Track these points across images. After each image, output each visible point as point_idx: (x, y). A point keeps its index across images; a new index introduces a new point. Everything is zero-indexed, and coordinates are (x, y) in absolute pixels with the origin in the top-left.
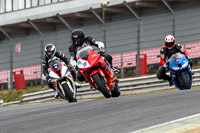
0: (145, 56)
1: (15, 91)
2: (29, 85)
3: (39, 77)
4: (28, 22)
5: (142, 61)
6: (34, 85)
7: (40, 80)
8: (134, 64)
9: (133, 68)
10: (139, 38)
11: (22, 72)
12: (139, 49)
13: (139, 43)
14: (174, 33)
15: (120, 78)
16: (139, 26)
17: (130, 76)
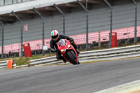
0: (116, 33)
1: (24, 58)
2: (33, 54)
3: (41, 48)
4: (34, 9)
5: (113, 38)
6: (37, 54)
7: (42, 50)
8: (108, 39)
9: (107, 42)
10: (111, 21)
11: (29, 44)
12: (111, 29)
13: (111, 25)
14: (136, 18)
15: (98, 49)
16: (111, 12)
17: (105, 48)
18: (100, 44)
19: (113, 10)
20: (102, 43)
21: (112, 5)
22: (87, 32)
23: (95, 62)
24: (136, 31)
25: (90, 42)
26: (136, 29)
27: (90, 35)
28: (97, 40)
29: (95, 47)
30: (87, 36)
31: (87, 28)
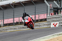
14: (35, 11)
15: (18, 25)
16: (24, 9)
17: (22, 24)
18: (19, 23)
19: (25, 8)
20: (20, 22)
21: (25, 6)
22: (14, 18)
23: (17, 31)
24: (35, 17)
25: (15, 22)
26: (35, 16)
27: (15, 19)
28: (18, 21)
29: (17, 24)
30: (14, 19)
31: (14, 16)
